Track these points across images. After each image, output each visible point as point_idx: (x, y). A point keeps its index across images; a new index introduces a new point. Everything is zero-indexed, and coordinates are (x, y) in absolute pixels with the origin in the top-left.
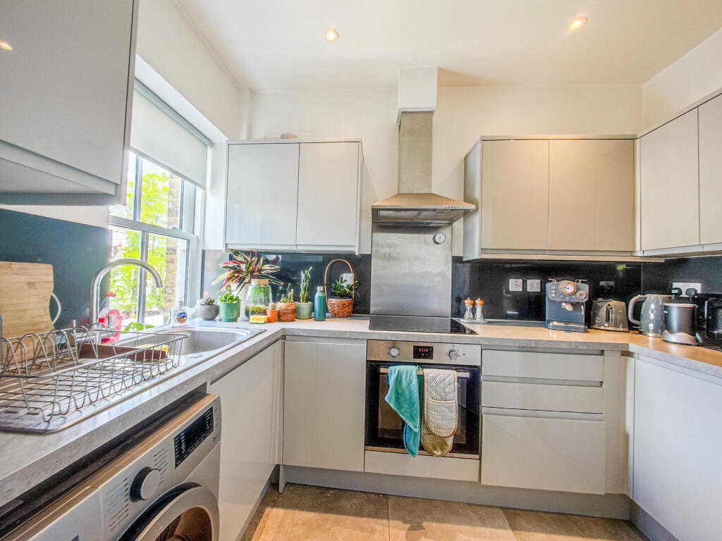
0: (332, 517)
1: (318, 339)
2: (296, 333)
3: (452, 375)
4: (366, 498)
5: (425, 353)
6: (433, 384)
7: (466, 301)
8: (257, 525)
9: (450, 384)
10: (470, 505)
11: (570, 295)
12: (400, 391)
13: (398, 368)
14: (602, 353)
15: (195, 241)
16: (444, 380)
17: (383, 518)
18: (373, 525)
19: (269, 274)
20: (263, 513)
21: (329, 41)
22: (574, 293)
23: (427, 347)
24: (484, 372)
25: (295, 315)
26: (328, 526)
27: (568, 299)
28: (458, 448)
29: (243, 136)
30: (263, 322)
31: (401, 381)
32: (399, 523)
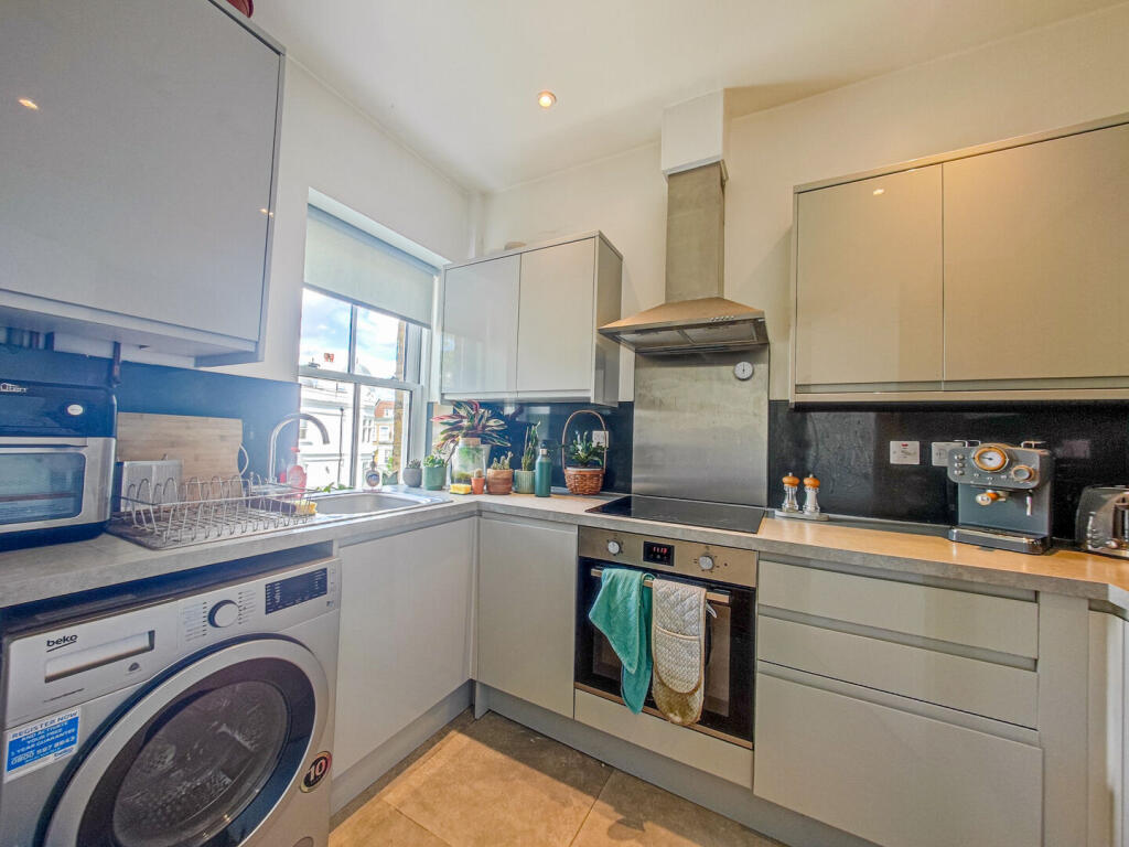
0: (523, 767)
1: (517, 520)
2: (492, 508)
3: (698, 594)
4: (581, 762)
5: (662, 555)
6: (666, 605)
7: (785, 480)
8: (434, 744)
9: (691, 609)
10: (744, 828)
11: (995, 472)
12: (613, 607)
13: (615, 571)
14: (1036, 597)
15: (419, 392)
16: (682, 601)
17: (590, 793)
18: (571, 797)
19: (492, 431)
20: (446, 734)
21: (542, 107)
22: (1004, 469)
23: (664, 546)
24: (762, 599)
25: (509, 486)
26: (512, 776)
27: (989, 480)
28: (710, 719)
29: (472, 255)
30: (462, 493)
31: (615, 592)
32: (610, 808)
